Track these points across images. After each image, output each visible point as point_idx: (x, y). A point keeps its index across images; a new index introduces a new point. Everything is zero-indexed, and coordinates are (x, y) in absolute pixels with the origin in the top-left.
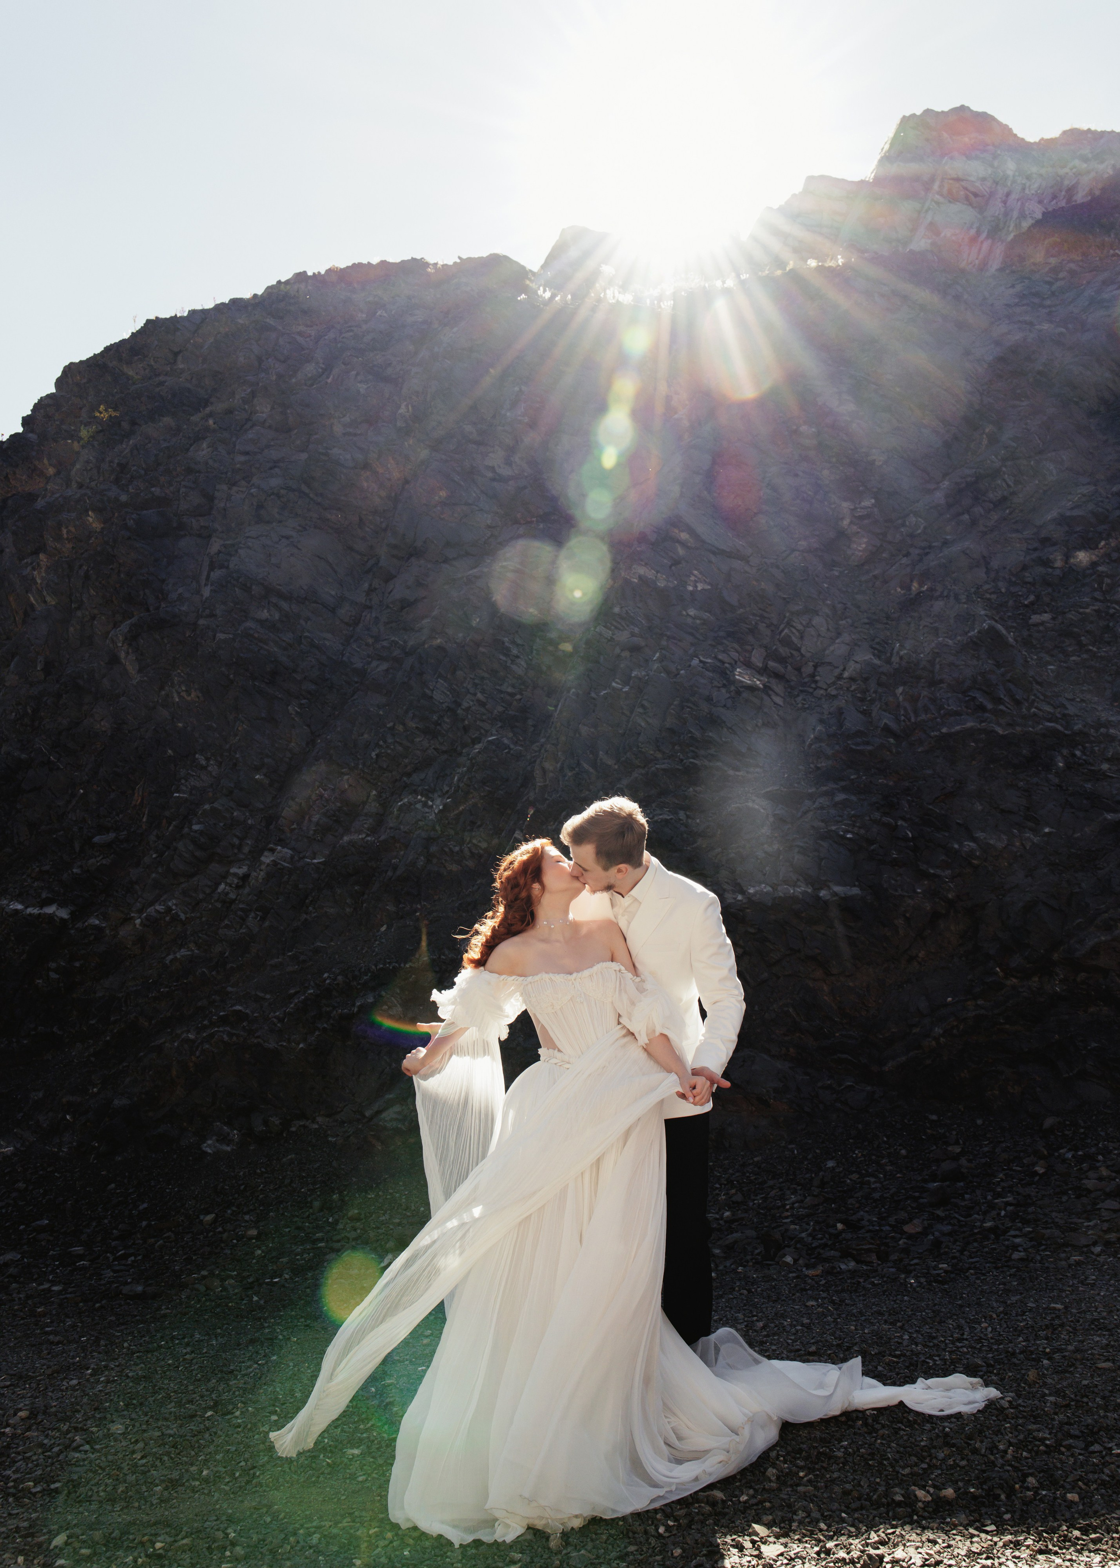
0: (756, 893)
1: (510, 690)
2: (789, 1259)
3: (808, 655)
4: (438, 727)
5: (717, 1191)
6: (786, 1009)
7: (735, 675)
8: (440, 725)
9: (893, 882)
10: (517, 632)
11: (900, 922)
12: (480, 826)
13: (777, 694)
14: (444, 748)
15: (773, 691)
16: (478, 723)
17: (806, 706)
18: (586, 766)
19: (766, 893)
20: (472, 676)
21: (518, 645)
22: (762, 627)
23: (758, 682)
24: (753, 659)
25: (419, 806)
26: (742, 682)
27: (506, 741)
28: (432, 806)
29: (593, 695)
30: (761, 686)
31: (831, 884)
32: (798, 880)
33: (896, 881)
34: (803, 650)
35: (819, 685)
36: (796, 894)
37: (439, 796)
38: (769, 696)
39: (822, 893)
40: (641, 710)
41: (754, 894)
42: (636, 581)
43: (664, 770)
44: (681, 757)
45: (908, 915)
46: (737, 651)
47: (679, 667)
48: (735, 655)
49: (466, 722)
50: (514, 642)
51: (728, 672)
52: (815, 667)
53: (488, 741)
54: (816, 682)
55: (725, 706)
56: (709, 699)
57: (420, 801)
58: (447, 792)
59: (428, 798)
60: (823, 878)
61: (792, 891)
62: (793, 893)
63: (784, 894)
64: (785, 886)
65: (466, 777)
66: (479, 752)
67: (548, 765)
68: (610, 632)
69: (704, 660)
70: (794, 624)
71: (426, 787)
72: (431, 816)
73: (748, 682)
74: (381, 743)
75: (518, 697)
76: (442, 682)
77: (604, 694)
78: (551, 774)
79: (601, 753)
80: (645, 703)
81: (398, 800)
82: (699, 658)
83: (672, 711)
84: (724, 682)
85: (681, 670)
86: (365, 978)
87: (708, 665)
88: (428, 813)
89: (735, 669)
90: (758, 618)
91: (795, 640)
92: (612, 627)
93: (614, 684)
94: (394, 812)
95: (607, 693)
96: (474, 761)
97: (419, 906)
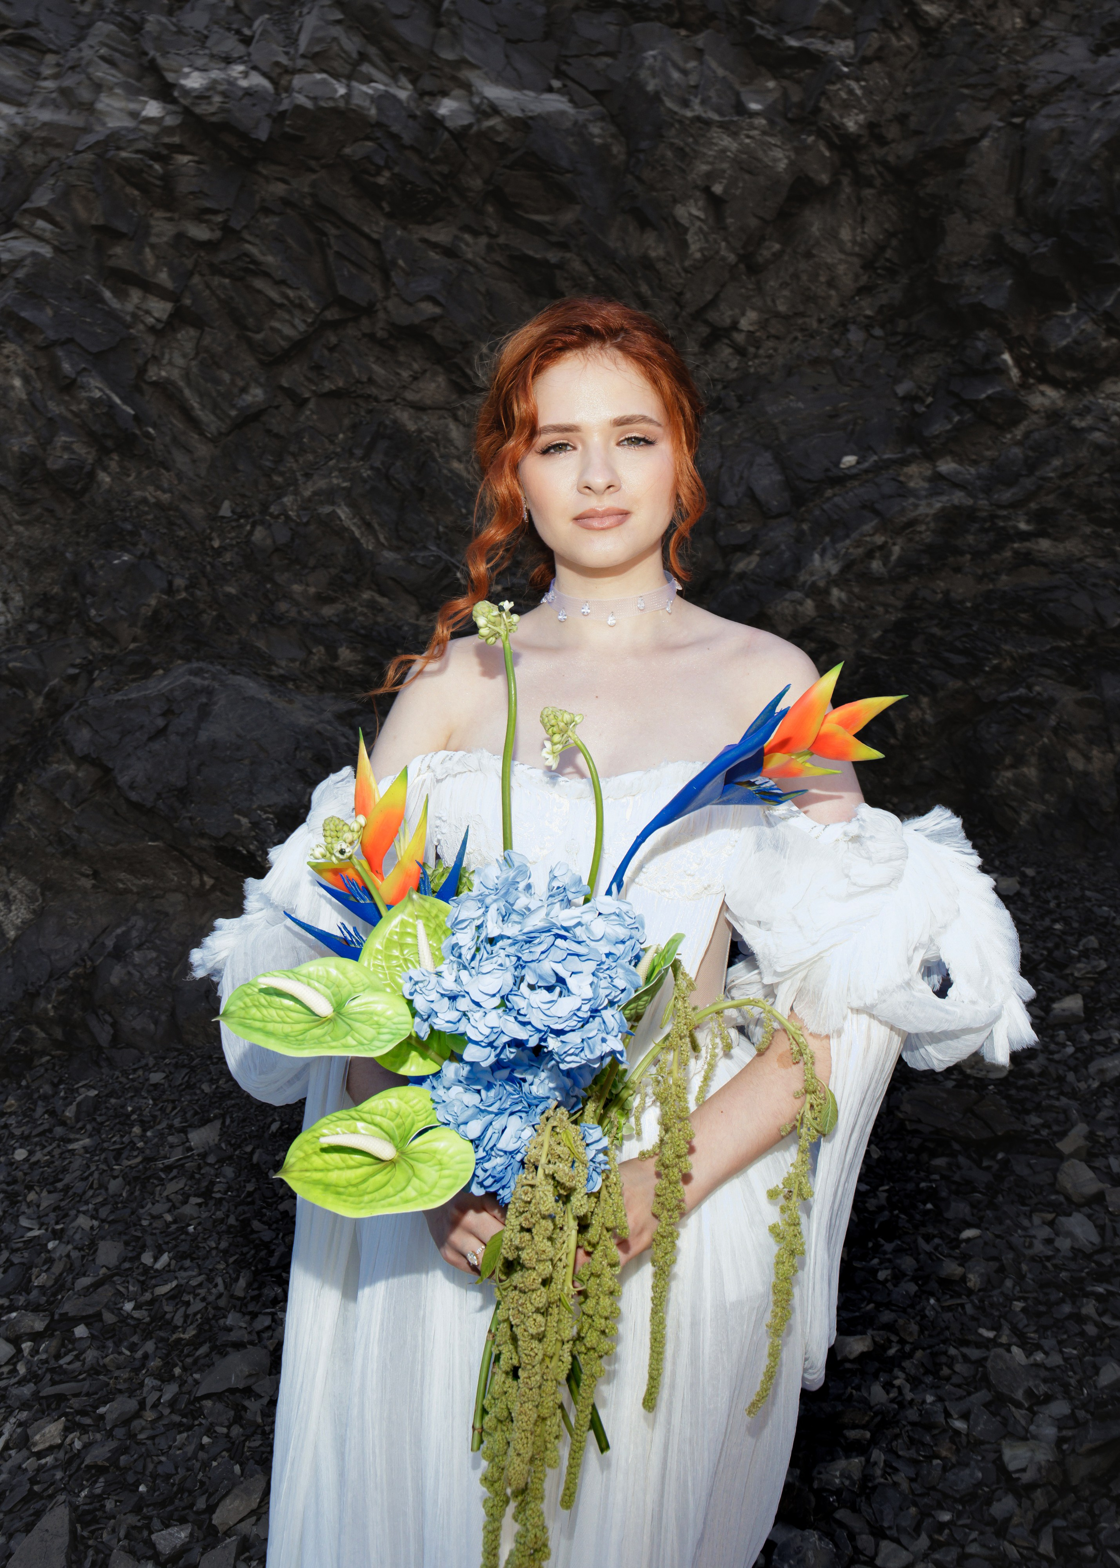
0: (211, 91)
6: (327, 509)
9: (676, 75)
19: (249, 93)
31: (474, 77)
32: (364, 57)
33: (685, 72)
36: (356, 101)
39: (446, 107)
41: (202, 96)
45: (718, 189)
60: (448, 55)
61: (342, 91)
62: (347, 97)
63: (314, 99)
64: (319, 76)
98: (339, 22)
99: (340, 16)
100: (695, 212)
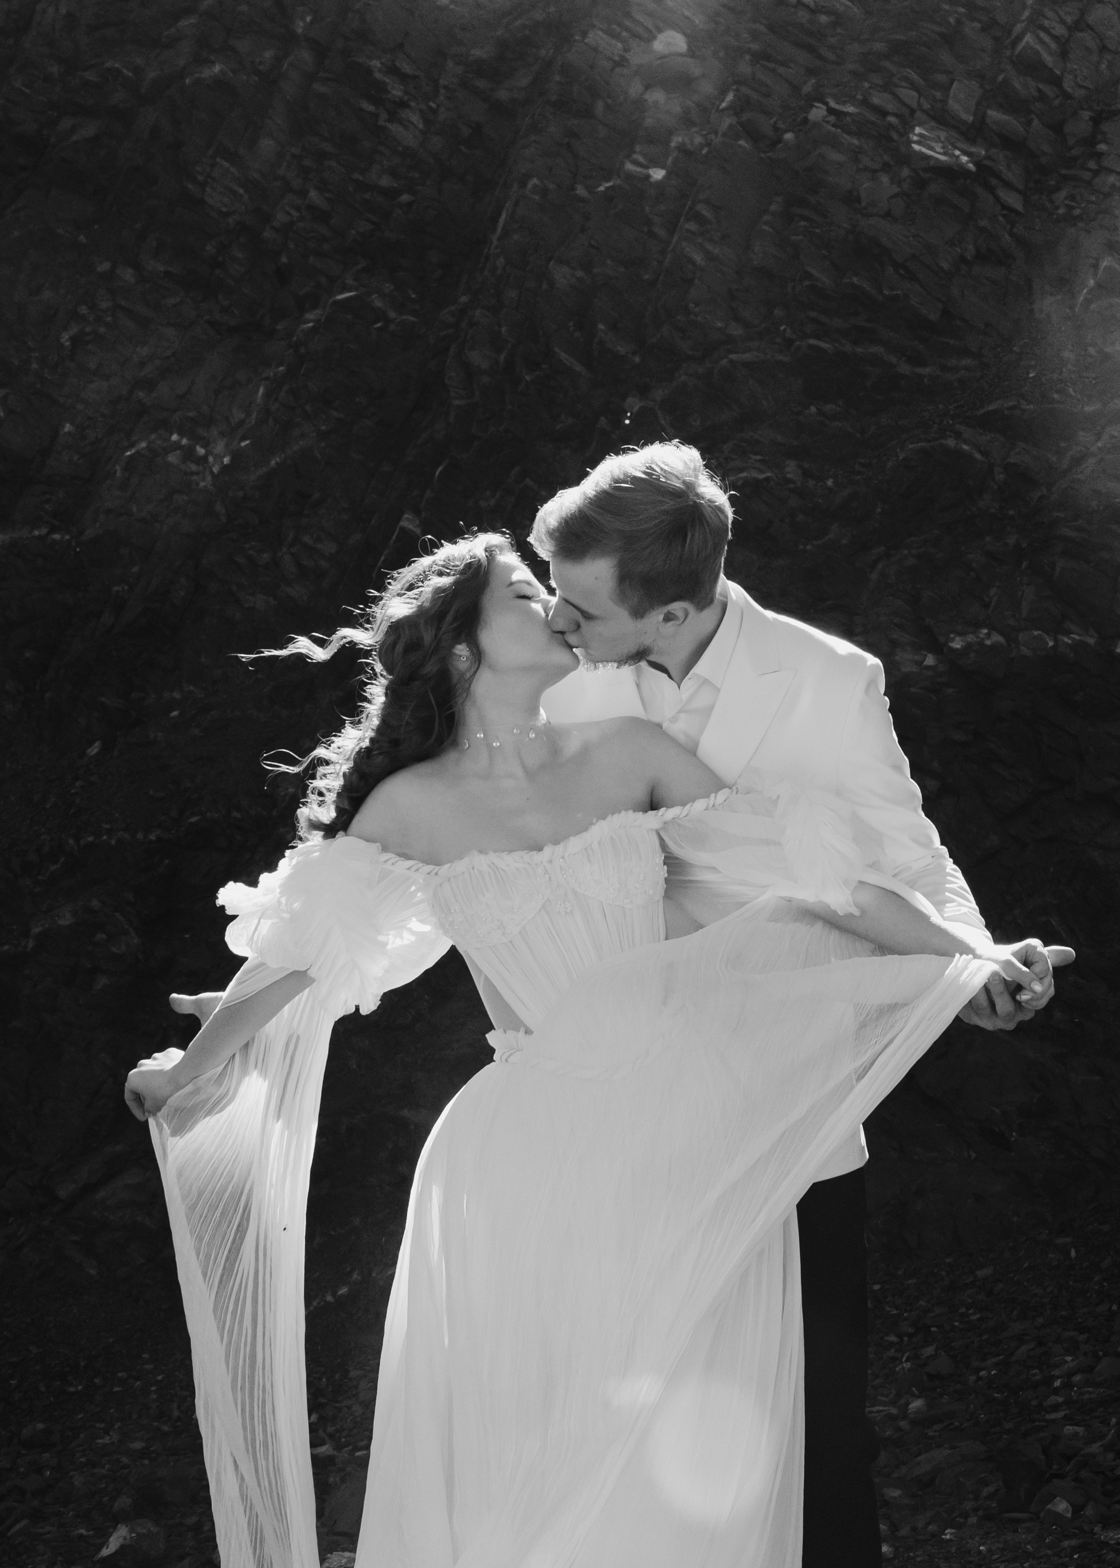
1: (385, 182)
2: (1062, 1506)
3: (1080, 93)
5: (892, 1352)
7: (909, 142)
10: (401, 46)
13: (1008, 185)
15: (999, 178)
16: (311, 259)
17: (1077, 212)
18: (564, 357)
20: (295, 150)
21: (403, 77)
22: (971, 28)
23: (964, 159)
24: (953, 105)
25: (173, 458)
26: (926, 158)
27: (378, 302)
28: (205, 458)
29: (581, 191)
30: (972, 166)
34: (1068, 85)
35: (1106, 163)
37: (222, 434)
38: (991, 190)
40: (692, 226)
43: (747, 364)
44: (789, 333)
46: (913, 86)
47: (780, 125)
48: (909, 96)
49: (284, 260)
50: (393, 70)
51: (895, 136)
52: (1097, 121)
53: (336, 302)
54: (1100, 155)
55: (888, 214)
56: (851, 199)
57: (177, 446)
58: (242, 423)
59: (197, 439)
65: (285, 388)
66: (314, 330)
67: (477, 358)
68: (620, 45)
69: (837, 107)
70: (1046, 23)
71: (191, 414)
72: (204, 480)
73: (943, 158)
74: (83, 310)
75: (405, 198)
76: (226, 164)
77: (607, 188)
78: (485, 379)
79: (601, 327)
80: (701, 208)
81: (126, 444)
82: (826, 104)
83: (765, 228)
84: (886, 158)
85: (786, 131)
86: (53, 868)
87: (848, 119)
88: (198, 474)
89: (912, 129)
90: (962, 10)
91: (1048, 59)
92: (624, 34)
93: (629, 166)
94: (116, 472)
95: (612, 187)
96: (302, 350)
97: (177, 695)
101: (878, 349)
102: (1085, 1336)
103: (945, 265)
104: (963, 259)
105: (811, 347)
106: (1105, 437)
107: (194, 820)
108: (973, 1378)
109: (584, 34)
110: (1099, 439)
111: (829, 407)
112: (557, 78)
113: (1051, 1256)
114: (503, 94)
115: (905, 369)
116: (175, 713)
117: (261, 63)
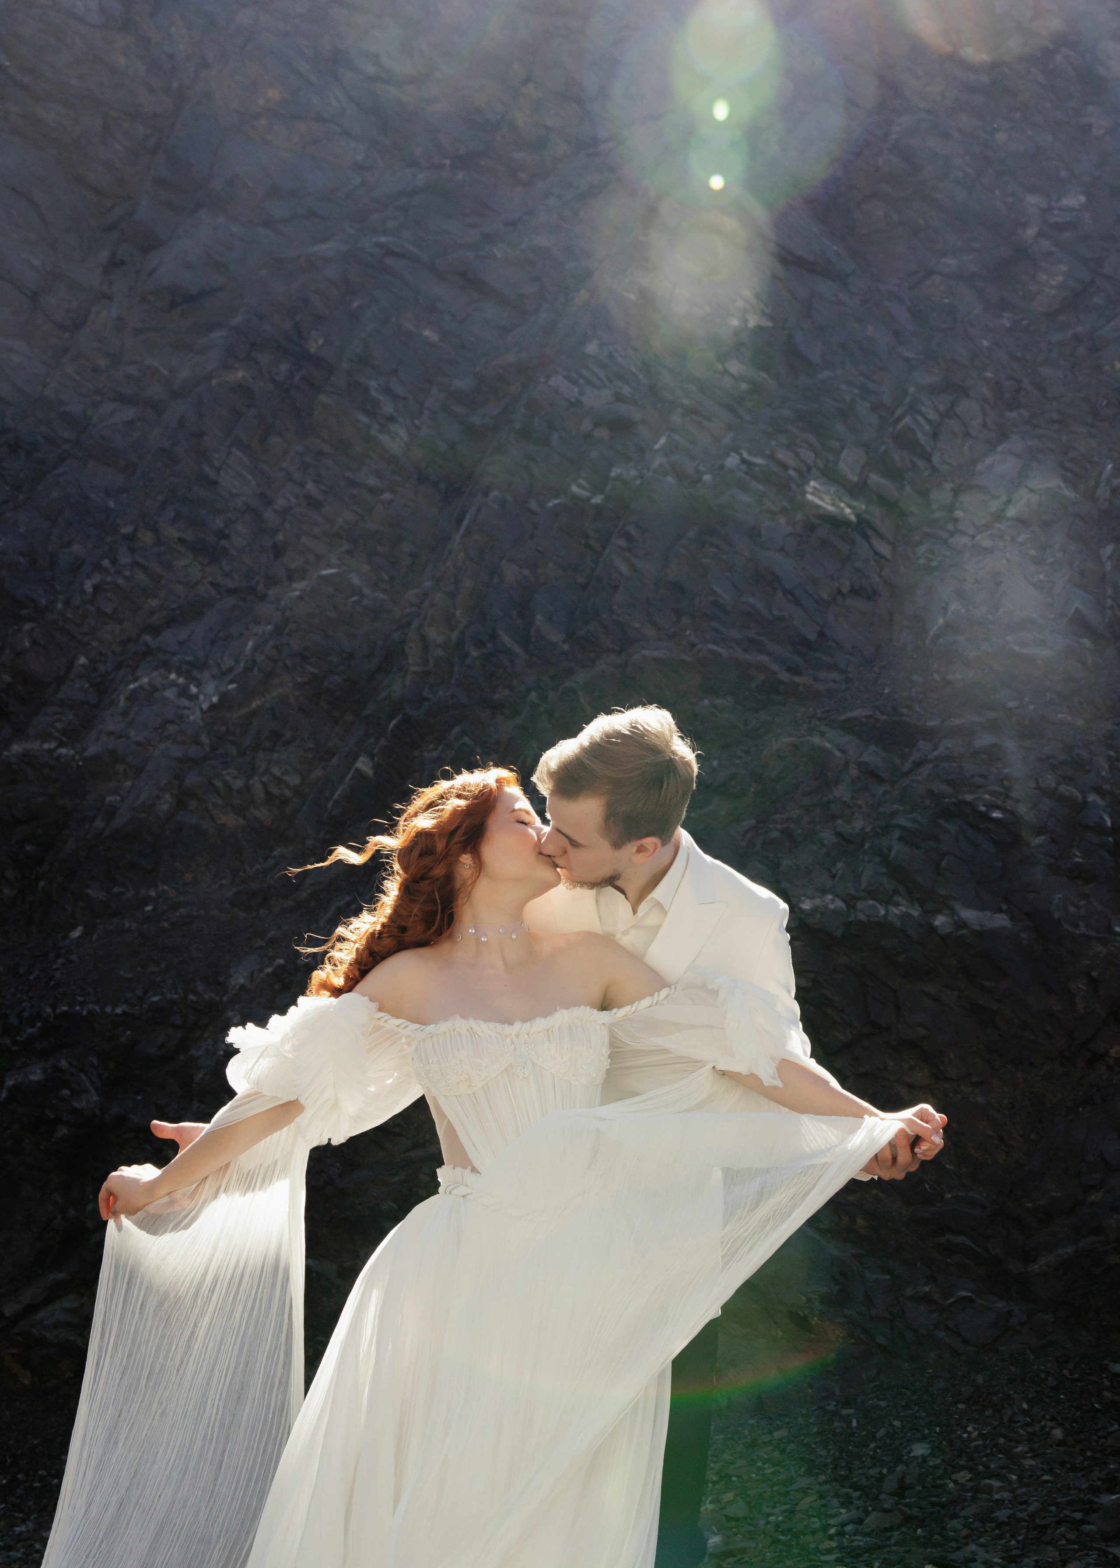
0: (815, 909)
1: (372, 481)
3: (945, 468)
4: (224, 542)
7: (804, 492)
8: (227, 537)
9: (1072, 909)
10: (395, 371)
11: (1079, 986)
12: (289, 742)
13: (880, 536)
14: (232, 585)
15: (874, 530)
16: (304, 540)
17: (934, 564)
18: (506, 639)
19: (834, 912)
21: (395, 397)
22: (862, 407)
23: (848, 511)
24: (842, 467)
25: (171, 693)
26: (818, 507)
27: (355, 580)
28: (196, 697)
29: (533, 505)
30: (853, 518)
31: (957, 906)
32: (896, 891)
33: (1077, 907)
34: (936, 460)
35: (960, 526)
36: (890, 917)
37: (214, 677)
38: (867, 538)
39: (940, 921)
40: (622, 543)
42: (632, 297)
43: (656, 660)
44: (693, 638)
45: (1094, 974)
46: (812, 448)
47: (701, 468)
48: (808, 455)
49: (280, 537)
50: (387, 391)
51: (794, 486)
52: (956, 492)
53: (321, 577)
54: (956, 520)
55: (782, 549)
56: (753, 534)
57: (174, 684)
58: (230, 670)
59: (190, 678)
60: (942, 892)
61: (883, 912)
62: (885, 916)
63: (868, 916)
64: (871, 902)
65: (271, 643)
66: (300, 598)
67: (434, 634)
68: (576, 390)
69: (749, 458)
70: (923, 408)
71: (189, 658)
72: (193, 714)
73: (830, 508)
74: (106, 563)
75: (387, 496)
76: (239, 454)
77: (555, 505)
78: (439, 652)
79: (539, 617)
80: (631, 529)
81: (131, 678)
82: (740, 454)
83: (682, 550)
84: (785, 503)
85: (706, 473)
86: (30, 1031)
87: (757, 469)
88: (189, 708)
89: (808, 482)
90: (856, 391)
91: (922, 438)
92: (581, 381)
93: (575, 489)
94: (119, 701)
95: (560, 505)
96: (288, 614)
97: (152, 893)
98: (885, 874)
99: (885, 870)
100: (1080, 986)
101: (764, 658)
102: (858, 1494)
103: (825, 596)
104: (839, 592)
105: (710, 651)
106: (941, 748)
107: (156, 999)
108: (763, 1522)
109: (548, 377)
110: (935, 749)
111: (719, 702)
112: (523, 411)
113: (836, 1424)
114: (476, 420)
115: (784, 676)
116: (149, 908)
117: (277, 374)
